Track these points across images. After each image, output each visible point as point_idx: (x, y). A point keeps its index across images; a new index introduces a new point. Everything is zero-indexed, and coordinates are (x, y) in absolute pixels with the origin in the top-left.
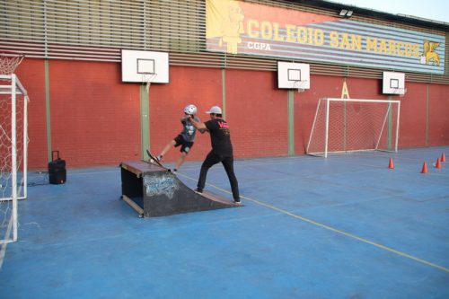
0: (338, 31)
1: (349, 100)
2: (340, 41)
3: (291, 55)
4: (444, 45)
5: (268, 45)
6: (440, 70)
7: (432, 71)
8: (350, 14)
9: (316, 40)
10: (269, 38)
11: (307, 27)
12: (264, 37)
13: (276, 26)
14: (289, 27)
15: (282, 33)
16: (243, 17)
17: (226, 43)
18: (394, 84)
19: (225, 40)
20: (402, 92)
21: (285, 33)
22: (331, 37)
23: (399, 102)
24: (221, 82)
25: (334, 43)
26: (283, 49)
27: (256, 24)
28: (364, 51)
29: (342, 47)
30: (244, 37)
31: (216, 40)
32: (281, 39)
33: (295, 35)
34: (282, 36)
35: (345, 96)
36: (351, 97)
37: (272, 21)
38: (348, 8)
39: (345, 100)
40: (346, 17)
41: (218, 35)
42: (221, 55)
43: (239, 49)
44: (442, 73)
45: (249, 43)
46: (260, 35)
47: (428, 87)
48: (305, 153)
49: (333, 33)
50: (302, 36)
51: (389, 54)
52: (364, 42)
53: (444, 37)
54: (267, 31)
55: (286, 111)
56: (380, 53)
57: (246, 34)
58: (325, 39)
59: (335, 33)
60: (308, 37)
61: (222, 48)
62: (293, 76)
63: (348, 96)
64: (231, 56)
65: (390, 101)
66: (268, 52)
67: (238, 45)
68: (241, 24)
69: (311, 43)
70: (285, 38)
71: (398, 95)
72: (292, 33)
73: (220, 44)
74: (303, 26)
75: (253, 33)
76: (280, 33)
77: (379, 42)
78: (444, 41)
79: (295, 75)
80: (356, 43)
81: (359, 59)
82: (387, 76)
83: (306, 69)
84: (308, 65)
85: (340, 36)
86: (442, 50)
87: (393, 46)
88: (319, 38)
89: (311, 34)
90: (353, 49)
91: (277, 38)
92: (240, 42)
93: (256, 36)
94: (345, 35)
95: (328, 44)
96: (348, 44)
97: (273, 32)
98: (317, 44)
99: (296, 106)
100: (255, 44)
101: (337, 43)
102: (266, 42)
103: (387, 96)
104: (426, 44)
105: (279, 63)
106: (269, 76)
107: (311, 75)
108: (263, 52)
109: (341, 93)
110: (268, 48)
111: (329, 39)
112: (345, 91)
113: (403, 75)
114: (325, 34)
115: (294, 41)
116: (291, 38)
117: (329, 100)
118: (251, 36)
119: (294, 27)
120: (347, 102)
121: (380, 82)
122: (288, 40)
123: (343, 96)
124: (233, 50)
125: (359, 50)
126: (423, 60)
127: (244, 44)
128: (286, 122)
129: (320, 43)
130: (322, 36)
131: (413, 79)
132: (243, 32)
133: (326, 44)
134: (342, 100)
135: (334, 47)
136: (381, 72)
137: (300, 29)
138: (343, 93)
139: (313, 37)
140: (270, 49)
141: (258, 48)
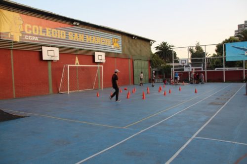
2: (74, 37)
3: (49, 43)
5: (37, 37)
6: (120, 51)
7: (117, 52)
8: (78, 24)
10: (37, 34)
11: (57, 29)
12: (34, 33)
13: (41, 28)
14: (47, 29)
15: (44, 31)
16: (22, 22)
17: (13, 36)
18: (100, 58)
19: (12, 34)
20: (104, 61)
21: (45, 32)
22: (69, 34)
23: (102, 66)
24: (10, 57)
25: (71, 38)
26: (44, 40)
27: (30, 26)
28: (85, 42)
29: (75, 40)
30: (23, 33)
31: (7, 34)
32: (44, 35)
33: (51, 33)
34: (44, 33)
35: (77, 63)
36: (80, 64)
37: (38, 26)
38: (77, 21)
40: (76, 25)
41: (8, 31)
42: (10, 42)
43: (20, 39)
44: (121, 52)
45: (26, 36)
46: (32, 33)
47: (115, 59)
48: (58, 92)
49: (70, 33)
50: (54, 33)
51: (97, 43)
52: (85, 37)
53: (121, 37)
54: (36, 30)
55: (47, 72)
56: (93, 43)
57: (24, 31)
58: (66, 35)
59: (71, 33)
61: (11, 38)
62: (50, 54)
64: (15, 43)
65: (99, 66)
66: (36, 41)
67: (20, 37)
68: (21, 26)
69: (59, 37)
70: (46, 34)
71: (102, 63)
72: (50, 32)
73: (9, 36)
74: (55, 29)
75: (28, 31)
76: (43, 32)
77: (92, 38)
78: (121, 39)
79: (51, 53)
80: (81, 38)
81: (83, 46)
82: (97, 54)
83: (57, 50)
84: (58, 48)
85: (74, 34)
86: (120, 42)
87: (99, 40)
88: (63, 35)
89: (59, 33)
90: (80, 41)
91: (41, 34)
92: (21, 35)
93: (30, 32)
94: (76, 34)
95: (68, 38)
96: (77, 38)
97: (39, 31)
98: (62, 38)
99: (52, 69)
100: (30, 37)
101: (72, 37)
102: (35, 36)
103: (97, 63)
104: (113, 40)
105: (43, 47)
106: (38, 54)
107: (60, 53)
108: (34, 41)
109: (75, 62)
110: (37, 39)
111: (68, 36)
112: (77, 61)
113: (104, 53)
114: (66, 33)
115: (50, 36)
116: (49, 34)
117: (69, 65)
118: (27, 32)
119: (50, 29)
120: (78, 67)
121: (94, 57)
122: (48, 35)
124: (17, 39)
125: (83, 41)
126: (113, 47)
127: (23, 37)
128: (48, 77)
129: (64, 38)
130: (65, 34)
131: (109, 55)
132: (22, 30)
133: (67, 38)
134: (76, 65)
135: (70, 39)
136: (93, 52)
137: (53, 30)
138: (76, 62)
139: (60, 34)
140: (37, 40)
141: (31, 39)
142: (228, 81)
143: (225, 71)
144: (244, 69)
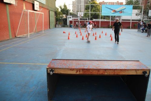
6: (45, 3)
18: (37, 6)
23: (43, 13)
82: (35, 3)
103: (35, 10)
109: (23, 8)
117: (29, 11)
142: (102, 27)
143: (101, 21)
144: (110, 21)
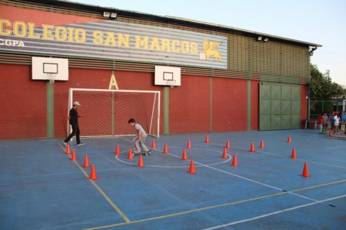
0: (103, 30)
1: (118, 90)
2: (105, 39)
3: (48, 50)
4: (226, 44)
5: (22, 42)
8: (114, 15)
9: (77, 38)
10: (23, 35)
11: (67, 26)
12: (17, 35)
13: (32, 26)
14: (45, 27)
15: (38, 31)
18: (168, 76)
20: (177, 82)
21: (41, 32)
22: (94, 35)
23: (159, 92)
25: (98, 41)
27: (8, 23)
28: (132, 47)
29: (107, 44)
32: (38, 37)
33: (54, 33)
34: (38, 35)
35: (113, 87)
36: (120, 88)
37: (26, 22)
38: (111, 11)
39: (113, 90)
40: (111, 18)
44: (226, 68)
46: (12, 34)
47: (211, 78)
50: (60, 34)
51: (163, 50)
52: (132, 40)
53: (226, 38)
54: (20, 29)
56: (152, 49)
58: (87, 37)
59: (100, 32)
60: (68, 35)
62: (49, 69)
63: (117, 87)
66: (21, 48)
69: (71, 40)
70: (41, 36)
72: (50, 32)
74: (62, 26)
75: (4, 31)
76: (35, 31)
77: (151, 40)
78: (226, 41)
79: (52, 69)
80: (124, 40)
81: (128, 55)
83: (64, 64)
84: (67, 60)
85: (105, 35)
86: (224, 47)
87: (167, 44)
88: (80, 36)
89: (71, 33)
90: (120, 46)
91: (31, 36)
93: (8, 34)
94: (111, 34)
95: (92, 42)
96: (113, 41)
97: (28, 30)
98: (78, 41)
99: (56, 95)
100: (7, 41)
101: (102, 40)
102: (19, 39)
104: (206, 43)
105: (33, 58)
106: (27, 69)
107: (70, 68)
108: (16, 48)
109: (108, 85)
110: (22, 44)
111: (93, 38)
112: (113, 81)
113: (179, 69)
114: (87, 33)
115: (52, 39)
116: (48, 36)
117: (72, 90)
118: (2, 34)
119: (52, 27)
120: (115, 92)
121: (153, 74)
122: (45, 37)
123: (110, 87)
125: (127, 46)
126: (203, 56)
129: (83, 40)
130: (84, 34)
131: (191, 73)
133: (87, 41)
134: (110, 90)
135: (97, 43)
136: (153, 65)
137: (59, 28)
138: (111, 84)
139: (74, 35)
140: (23, 46)
141: (10, 44)
